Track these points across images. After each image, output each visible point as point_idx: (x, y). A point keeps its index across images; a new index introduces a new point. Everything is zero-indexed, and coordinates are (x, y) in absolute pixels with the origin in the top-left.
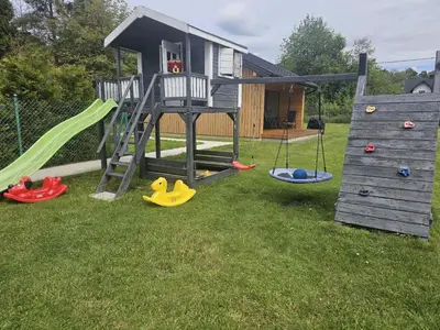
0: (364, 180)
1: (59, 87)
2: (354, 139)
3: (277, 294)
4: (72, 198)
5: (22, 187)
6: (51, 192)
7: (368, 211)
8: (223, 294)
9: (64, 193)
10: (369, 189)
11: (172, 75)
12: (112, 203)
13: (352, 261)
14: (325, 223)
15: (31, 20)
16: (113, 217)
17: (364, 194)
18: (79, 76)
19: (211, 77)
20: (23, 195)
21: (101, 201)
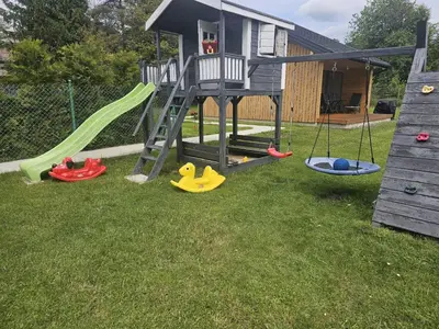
0: (412, 175)
1: (111, 72)
2: (405, 125)
3: (276, 301)
4: (108, 179)
5: (64, 167)
6: (91, 172)
7: (414, 212)
8: (216, 293)
9: (103, 174)
10: (418, 186)
11: (207, 57)
12: (142, 186)
13: (379, 272)
14: (361, 222)
15: (102, 10)
16: (139, 200)
17: (411, 192)
18: (130, 62)
19: (248, 57)
20: (65, 174)
21: (133, 183)
